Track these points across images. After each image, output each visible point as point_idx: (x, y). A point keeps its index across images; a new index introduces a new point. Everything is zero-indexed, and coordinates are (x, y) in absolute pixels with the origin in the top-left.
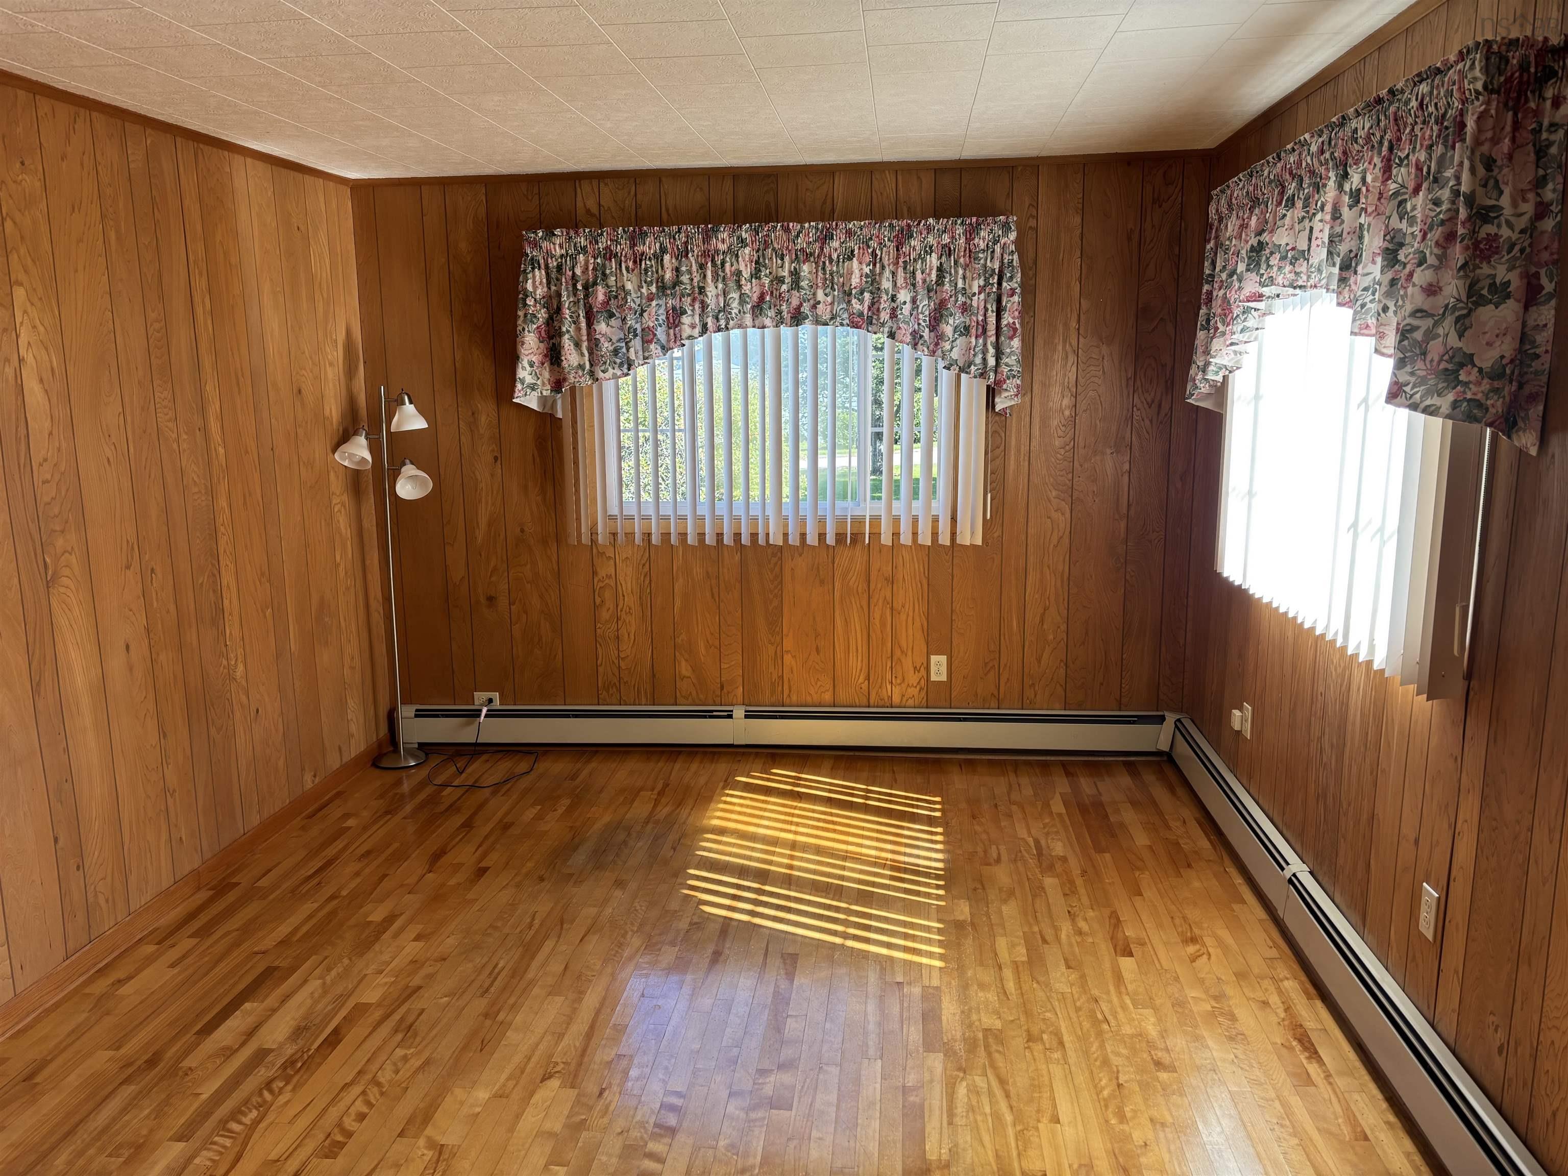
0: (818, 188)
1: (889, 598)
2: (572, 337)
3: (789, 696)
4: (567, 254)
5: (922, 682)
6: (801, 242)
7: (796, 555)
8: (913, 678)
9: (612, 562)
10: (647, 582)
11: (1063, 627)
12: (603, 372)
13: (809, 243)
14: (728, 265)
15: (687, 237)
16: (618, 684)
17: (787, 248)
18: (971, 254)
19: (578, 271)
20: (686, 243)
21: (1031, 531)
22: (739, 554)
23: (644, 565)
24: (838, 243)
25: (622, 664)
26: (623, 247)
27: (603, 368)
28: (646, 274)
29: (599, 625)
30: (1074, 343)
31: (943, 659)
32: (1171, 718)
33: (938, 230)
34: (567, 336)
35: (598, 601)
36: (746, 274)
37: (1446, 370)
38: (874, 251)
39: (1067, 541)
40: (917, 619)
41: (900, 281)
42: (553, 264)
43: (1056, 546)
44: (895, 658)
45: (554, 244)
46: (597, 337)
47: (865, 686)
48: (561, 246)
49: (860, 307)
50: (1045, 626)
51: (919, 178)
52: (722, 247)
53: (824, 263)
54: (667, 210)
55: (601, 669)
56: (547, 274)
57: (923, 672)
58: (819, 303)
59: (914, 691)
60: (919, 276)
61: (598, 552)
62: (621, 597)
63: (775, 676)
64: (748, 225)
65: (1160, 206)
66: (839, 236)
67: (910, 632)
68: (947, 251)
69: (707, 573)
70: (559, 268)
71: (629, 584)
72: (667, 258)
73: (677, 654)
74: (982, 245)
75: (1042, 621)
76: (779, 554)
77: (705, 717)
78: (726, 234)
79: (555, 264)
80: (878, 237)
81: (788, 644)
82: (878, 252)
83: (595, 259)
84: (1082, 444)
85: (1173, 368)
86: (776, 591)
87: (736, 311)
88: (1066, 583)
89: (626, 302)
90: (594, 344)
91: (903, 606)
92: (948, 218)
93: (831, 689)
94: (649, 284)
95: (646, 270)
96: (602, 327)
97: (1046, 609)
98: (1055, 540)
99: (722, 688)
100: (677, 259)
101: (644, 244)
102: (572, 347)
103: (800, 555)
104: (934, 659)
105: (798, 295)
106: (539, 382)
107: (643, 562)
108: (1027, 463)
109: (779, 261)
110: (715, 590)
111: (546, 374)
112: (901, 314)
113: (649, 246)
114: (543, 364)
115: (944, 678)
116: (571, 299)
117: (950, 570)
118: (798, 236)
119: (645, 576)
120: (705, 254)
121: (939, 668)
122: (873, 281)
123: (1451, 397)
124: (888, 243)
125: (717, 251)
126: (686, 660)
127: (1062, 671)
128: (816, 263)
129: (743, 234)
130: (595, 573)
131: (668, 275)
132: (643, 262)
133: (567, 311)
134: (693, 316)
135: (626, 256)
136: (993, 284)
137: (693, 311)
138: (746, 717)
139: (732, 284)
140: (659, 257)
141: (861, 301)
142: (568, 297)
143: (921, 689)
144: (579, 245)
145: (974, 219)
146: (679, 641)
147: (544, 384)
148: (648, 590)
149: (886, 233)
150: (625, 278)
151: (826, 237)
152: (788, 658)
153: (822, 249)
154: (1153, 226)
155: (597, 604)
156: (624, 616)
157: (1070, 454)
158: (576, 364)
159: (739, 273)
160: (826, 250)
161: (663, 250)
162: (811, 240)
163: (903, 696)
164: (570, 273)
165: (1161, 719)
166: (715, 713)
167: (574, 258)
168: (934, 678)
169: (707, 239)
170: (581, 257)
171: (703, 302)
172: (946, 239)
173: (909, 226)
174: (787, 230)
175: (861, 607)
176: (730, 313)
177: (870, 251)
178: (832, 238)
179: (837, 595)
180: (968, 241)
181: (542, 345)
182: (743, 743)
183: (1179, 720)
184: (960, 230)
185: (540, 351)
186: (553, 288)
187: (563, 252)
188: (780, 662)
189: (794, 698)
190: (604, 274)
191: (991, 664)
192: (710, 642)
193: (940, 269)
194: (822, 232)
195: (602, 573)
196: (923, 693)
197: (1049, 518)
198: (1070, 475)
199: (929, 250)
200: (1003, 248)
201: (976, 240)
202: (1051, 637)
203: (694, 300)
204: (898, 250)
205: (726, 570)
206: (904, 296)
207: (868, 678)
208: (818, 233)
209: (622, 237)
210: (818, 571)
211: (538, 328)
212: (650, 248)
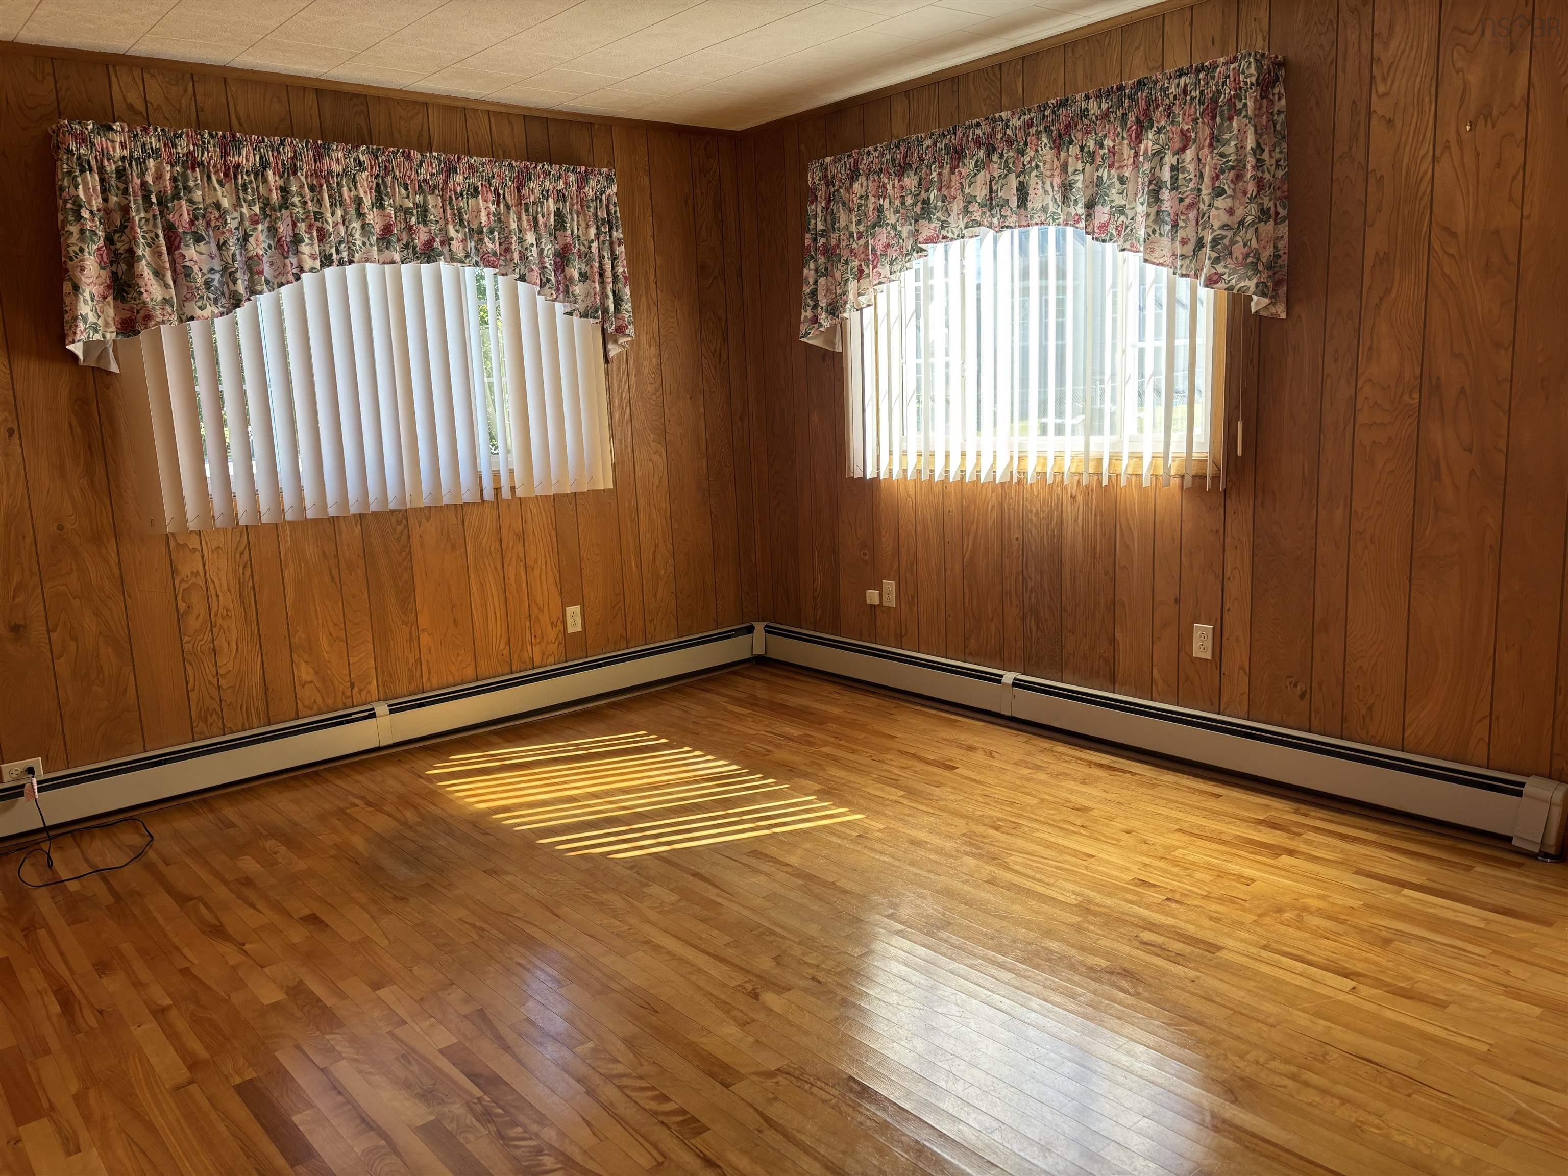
0: (412, 117)
1: (521, 555)
2: (149, 263)
3: (429, 679)
4: (131, 156)
5: (560, 636)
6: (424, 173)
7: (424, 520)
8: (552, 634)
9: (198, 554)
10: (248, 573)
11: (671, 561)
12: (201, 308)
13: (432, 174)
14: (345, 189)
15: (295, 151)
16: (218, 710)
17: (409, 178)
18: (584, 203)
19: (149, 179)
20: (294, 158)
21: (638, 474)
22: (359, 526)
23: (242, 553)
24: (462, 177)
25: (223, 683)
26: (212, 154)
27: (199, 304)
28: (245, 191)
29: (186, 639)
30: (654, 295)
31: (577, 609)
32: (759, 627)
33: (554, 175)
34: (144, 262)
35: (182, 607)
36: (367, 202)
37: (1252, 262)
38: (496, 190)
39: (666, 481)
40: (550, 574)
41: (525, 224)
42: (110, 168)
43: (658, 487)
44: (533, 617)
45: (113, 142)
46: (188, 264)
47: (506, 652)
48: (123, 146)
49: (493, 246)
50: (657, 563)
51: (510, 122)
52: (337, 168)
53: (450, 198)
54: (238, 119)
55: (193, 696)
56: (102, 180)
57: (561, 627)
58: (452, 239)
59: (553, 648)
60: (541, 220)
61: (178, 544)
62: (215, 598)
63: (412, 661)
64: (365, 147)
65: (705, 176)
66: (462, 167)
67: (545, 586)
68: (561, 197)
69: (324, 553)
70: (121, 173)
71: (224, 579)
72: (270, 173)
73: (295, 656)
74: (591, 194)
75: (654, 558)
76: (404, 521)
77: (341, 723)
78: (340, 154)
79: (114, 167)
80: (499, 176)
81: (423, 621)
82: (501, 192)
83: (172, 166)
84: (668, 391)
85: (726, 320)
86: (405, 563)
87: (358, 243)
88: (669, 521)
89: (226, 223)
90: (182, 273)
91: (536, 562)
92: (561, 165)
93: (473, 663)
94: (250, 204)
95: (244, 186)
96: (191, 252)
97: (656, 546)
98: (657, 482)
99: (352, 686)
100: (281, 177)
101: (240, 154)
102: (151, 276)
103: (428, 520)
104: (569, 610)
105: (425, 229)
106: (100, 322)
107: (241, 549)
108: (628, 410)
109: (403, 191)
110: (335, 573)
111: (111, 312)
112: (532, 256)
113: (247, 158)
114: (105, 298)
115: (579, 628)
116: (143, 215)
117: (575, 519)
118: (420, 166)
119: (244, 567)
120: (316, 173)
121: (574, 618)
122: (500, 221)
123: (1255, 281)
124: (509, 184)
125: (330, 172)
126: (306, 662)
127: (674, 602)
128: (442, 197)
129: (360, 155)
130: (174, 572)
131: (275, 197)
132: (240, 177)
133: (139, 230)
134: (312, 245)
135: (215, 166)
136: (606, 233)
137: (311, 239)
138: (392, 712)
139: (352, 211)
140: (259, 173)
141: (493, 240)
142: (138, 211)
143: (560, 644)
144: (148, 146)
145: (583, 169)
146: (295, 640)
147: (107, 324)
148: (251, 584)
149: (507, 172)
150: (220, 193)
151: (450, 170)
152: (425, 638)
153: (446, 182)
154: (702, 194)
155: (181, 611)
156: (220, 621)
157: (660, 399)
158: (160, 298)
159: (359, 202)
160: (451, 184)
161: (264, 164)
162: (434, 171)
163: (543, 654)
164: (139, 182)
165: (750, 630)
166: (353, 716)
167: (141, 162)
168: (570, 630)
169: (318, 157)
170: (151, 163)
171: (320, 230)
172: (561, 185)
173: (526, 167)
174: (408, 157)
175: (496, 568)
176: (354, 244)
177: (492, 189)
178: (456, 172)
179: (470, 557)
180: (580, 188)
181: (103, 273)
182: (391, 742)
183: (766, 626)
184: (572, 178)
185: (100, 280)
186: (114, 199)
187: (126, 153)
188: (416, 643)
189: (435, 682)
190: (186, 188)
191: (617, 607)
192: (335, 635)
193: (558, 214)
194: (445, 164)
195: (185, 571)
196: (562, 647)
197: (651, 460)
198: (662, 420)
199: (546, 194)
200: (608, 200)
201: (587, 189)
202: (662, 572)
203: (310, 226)
204: (519, 191)
205: (346, 548)
206: (530, 238)
207: (509, 643)
208: (442, 165)
209: (209, 143)
210: (449, 536)
211: (99, 249)
212: (247, 160)
